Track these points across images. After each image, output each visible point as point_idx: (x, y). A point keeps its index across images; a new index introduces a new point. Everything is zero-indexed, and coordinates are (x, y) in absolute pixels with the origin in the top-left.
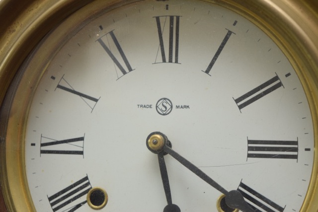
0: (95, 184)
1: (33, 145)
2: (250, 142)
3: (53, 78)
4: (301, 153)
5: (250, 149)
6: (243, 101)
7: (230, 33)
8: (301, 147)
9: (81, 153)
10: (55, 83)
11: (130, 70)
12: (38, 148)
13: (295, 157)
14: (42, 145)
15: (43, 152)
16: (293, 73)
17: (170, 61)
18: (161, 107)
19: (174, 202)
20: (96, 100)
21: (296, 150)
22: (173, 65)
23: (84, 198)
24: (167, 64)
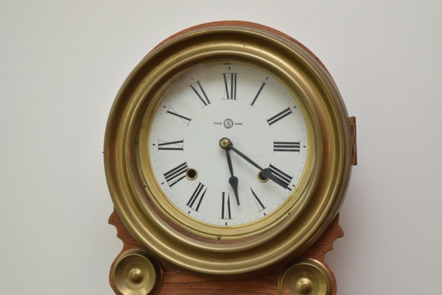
0: (190, 166)
1: (154, 145)
2: (275, 143)
3: (165, 107)
4: (301, 148)
5: (275, 146)
6: (271, 121)
7: (264, 84)
8: (301, 146)
9: (182, 149)
10: (166, 110)
11: (209, 103)
12: (157, 146)
13: (298, 151)
14: (160, 145)
15: (160, 149)
16: (297, 106)
17: (232, 98)
18: (226, 124)
19: (235, 175)
20: (190, 120)
21: (299, 147)
22: (233, 101)
23: (184, 174)
24: (230, 100)
